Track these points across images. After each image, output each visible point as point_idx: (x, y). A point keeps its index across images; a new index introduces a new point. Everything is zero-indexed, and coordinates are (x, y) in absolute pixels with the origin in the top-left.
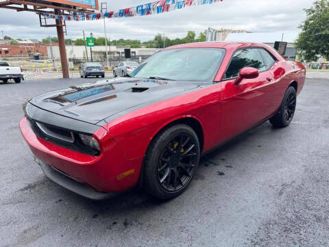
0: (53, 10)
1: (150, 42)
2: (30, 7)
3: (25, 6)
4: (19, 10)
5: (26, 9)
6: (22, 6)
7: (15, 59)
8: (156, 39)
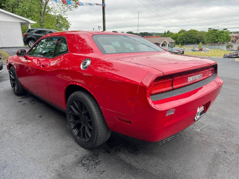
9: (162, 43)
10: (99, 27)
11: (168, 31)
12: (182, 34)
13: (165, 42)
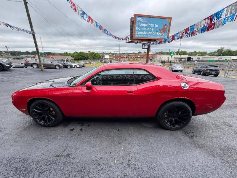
0: (147, 42)
1: (214, 53)
2: (139, 42)
3: (138, 42)
4: (136, 43)
5: (138, 43)
6: (136, 42)
7: (144, 60)
8: (218, 51)
9: (66, 60)
10: (6, 47)
11: (66, 52)
12: (76, 54)
13: (68, 59)
